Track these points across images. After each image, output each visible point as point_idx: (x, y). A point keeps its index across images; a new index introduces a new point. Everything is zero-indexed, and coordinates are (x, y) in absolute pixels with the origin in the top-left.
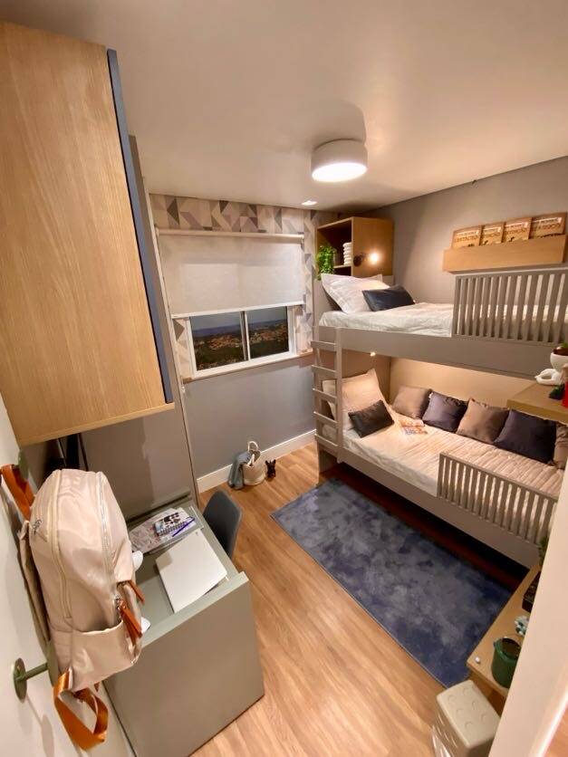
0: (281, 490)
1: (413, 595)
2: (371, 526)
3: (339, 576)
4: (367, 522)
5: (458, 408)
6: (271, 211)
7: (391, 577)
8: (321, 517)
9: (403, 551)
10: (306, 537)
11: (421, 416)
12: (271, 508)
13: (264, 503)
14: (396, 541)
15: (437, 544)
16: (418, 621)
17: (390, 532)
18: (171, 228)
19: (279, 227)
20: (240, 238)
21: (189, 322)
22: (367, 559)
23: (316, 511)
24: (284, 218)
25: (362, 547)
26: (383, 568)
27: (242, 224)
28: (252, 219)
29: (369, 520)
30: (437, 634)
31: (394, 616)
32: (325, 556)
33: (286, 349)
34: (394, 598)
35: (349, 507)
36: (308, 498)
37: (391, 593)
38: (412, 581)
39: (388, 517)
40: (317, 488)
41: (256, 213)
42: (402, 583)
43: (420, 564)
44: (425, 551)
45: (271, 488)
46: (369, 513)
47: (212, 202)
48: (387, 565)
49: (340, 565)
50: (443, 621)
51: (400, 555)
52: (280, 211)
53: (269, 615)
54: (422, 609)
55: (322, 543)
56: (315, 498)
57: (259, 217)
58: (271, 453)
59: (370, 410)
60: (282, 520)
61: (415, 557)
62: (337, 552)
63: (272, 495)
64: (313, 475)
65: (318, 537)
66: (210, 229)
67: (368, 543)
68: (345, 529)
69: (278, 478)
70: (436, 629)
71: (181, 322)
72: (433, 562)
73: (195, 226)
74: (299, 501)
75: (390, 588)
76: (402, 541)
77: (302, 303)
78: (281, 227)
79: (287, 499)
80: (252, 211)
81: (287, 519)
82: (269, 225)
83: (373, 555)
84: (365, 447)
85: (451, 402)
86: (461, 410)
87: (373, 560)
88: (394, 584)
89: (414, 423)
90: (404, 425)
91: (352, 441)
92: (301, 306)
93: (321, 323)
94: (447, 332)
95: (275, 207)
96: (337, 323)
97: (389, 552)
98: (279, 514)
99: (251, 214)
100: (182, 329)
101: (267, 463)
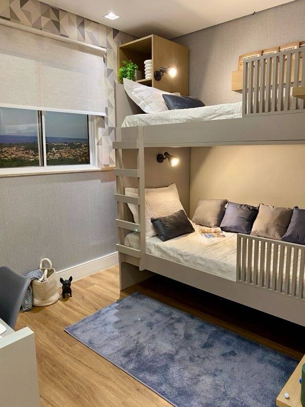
0: (78, 308)
1: (218, 382)
2: (174, 329)
3: (141, 375)
4: (171, 326)
5: (250, 212)
6: (74, 19)
7: (196, 370)
8: (121, 326)
9: (206, 346)
11: (218, 225)
12: (65, 324)
14: (199, 339)
15: (239, 337)
17: (193, 332)
20: (41, 36)
22: (171, 357)
23: (117, 322)
24: (87, 30)
25: (165, 347)
26: (188, 363)
28: (54, 21)
29: (172, 324)
31: (201, 403)
33: (87, 162)
34: (198, 388)
35: (152, 315)
37: (196, 384)
38: (216, 370)
39: (190, 320)
40: (117, 302)
41: (58, 18)
42: (207, 372)
43: (224, 355)
44: (228, 343)
45: (66, 307)
46: (173, 319)
48: (191, 360)
51: (204, 350)
52: (83, 21)
54: (228, 393)
57: (61, 22)
58: (65, 273)
59: (172, 216)
61: (218, 349)
62: (139, 355)
63: (66, 313)
64: (112, 292)
67: (172, 343)
68: (147, 334)
69: (74, 298)
72: (236, 352)
75: (195, 379)
76: (205, 338)
77: (104, 114)
78: (84, 38)
79: (86, 315)
80: (54, 13)
82: (73, 33)
83: (177, 353)
84: (167, 248)
85: (245, 208)
86: (253, 213)
87: (177, 357)
88: (199, 375)
89: (213, 230)
90: (203, 232)
91: (154, 245)
92: (103, 117)
93: (123, 126)
94: (239, 115)
95: (78, 17)
96: (139, 123)
97: (193, 349)
98: (75, 328)
99: (53, 16)
101: (61, 280)
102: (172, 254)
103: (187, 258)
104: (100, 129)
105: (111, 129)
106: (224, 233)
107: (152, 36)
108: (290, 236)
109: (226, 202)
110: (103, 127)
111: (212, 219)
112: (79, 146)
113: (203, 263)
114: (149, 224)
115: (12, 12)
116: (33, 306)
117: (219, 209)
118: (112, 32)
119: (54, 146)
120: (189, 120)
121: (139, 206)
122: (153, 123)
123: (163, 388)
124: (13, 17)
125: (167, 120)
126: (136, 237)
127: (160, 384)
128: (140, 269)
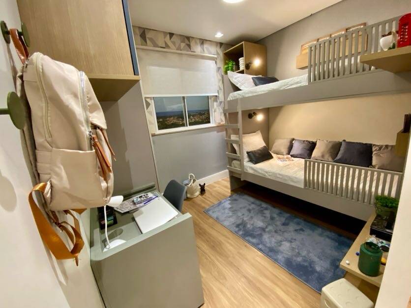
0: (209, 199)
1: (294, 246)
2: (264, 214)
3: (247, 238)
4: (261, 212)
5: (310, 145)
6: (198, 41)
7: (279, 238)
8: (234, 211)
9: (285, 224)
10: (225, 220)
11: (289, 153)
12: (204, 208)
13: (199, 205)
14: (279, 220)
15: (305, 220)
16: (299, 259)
17: (275, 216)
18: (142, 45)
19: (202, 51)
20: (181, 54)
21: (153, 101)
22: (263, 229)
23: (230, 208)
24: (206, 46)
25: (260, 224)
26: (274, 233)
27: (182, 47)
28: (187, 45)
29: (262, 211)
30: (312, 266)
31: (284, 257)
32: (237, 229)
33: (209, 122)
34: (282, 248)
35: (250, 205)
36: (225, 202)
37: (280, 246)
38: (292, 239)
39: (273, 209)
40: (230, 197)
41: (189, 41)
42: (286, 240)
43: (296, 230)
44: (298, 224)
45: (203, 199)
46: (262, 207)
47: (165, 33)
48: (276, 232)
49: (246, 233)
50: (316, 259)
51: (283, 227)
52: (203, 41)
53: (205, 260)
54: (300, 253)
55: (235, 223)
56: (229, 202)
57: (191, 45)
58: (201, 181)
59: (259, 150)
60: (210, 213)
61: (292, 227)
62: (245, 226)
63: (204, 202)
64: (226, 191)
65: (232, 220)
66: (164, 48)
67: (263, 221)
68: (248, 216)
69: (207, 194)
70: (311, 263)
71: (148, 100)
72: (304, 229)
73: (156, 45)
74: (220, 204)
75: (279, 243)
76: (283, 220)
77: (217, 94)
78: (204, 51)
79: (214, 203)
80: (187, 40)
81: (213, 212)
82: (198, 49)
83: (267, 227)
84: (257, 168)
85: (306, 143)
86: (312, 146)
87: (267, 230)
88: (281, 241)
89: (285, 156)
90: (279, 158)
91: (249, 167)
92: (216, 96)
93: (229, 99)
94: (305, 83)
95: (200, 39)
96: (238, 97)
97: (276, 226)
98: (209, 210)
99: (187, 42)
100: (150, 104)
101: (200, 185)
102: (260, 171)
103: (270, 174)
104: (215, 103)
105: (221, 102)
106: (293, 158)
107: (243, 42)
108: (340, 159)
109: (293, 139)
110: (217, 101)
111: (284, 150)
112: (204, 114)
113: (281, 177)
114: (246, 155)
115: (166, 43)
116: (187, 198)
117: (289, 144)
118: (219, 45)
119: (191, 115)
120: (270, 90)
121: (240, 145)
122: (247, 96)
123: (260, 246)
124: (167, 46)
125: (255, 92)
126: (238, 162)
127: (258, 244)
128: (242, 180)
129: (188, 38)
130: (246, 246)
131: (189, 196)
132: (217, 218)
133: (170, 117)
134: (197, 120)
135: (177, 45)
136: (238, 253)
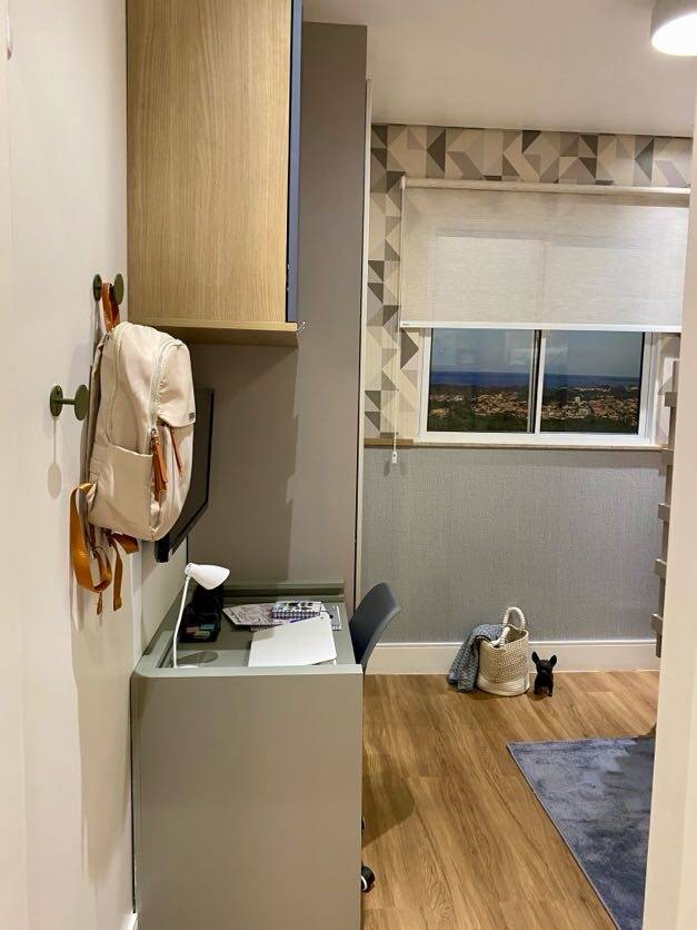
0: (553, 720)
10: (563, 800)
12: (514, 737)
18: (428, 177)
20: (555, 194)
21: (428, 340)
23: (610, 773)
24: (659, 159)
27: (562, 170)
28: (583, 160)
32: (584, 841)
33: (635, 430)
36: (605, 747)
40: (635, 739)
45: (534, 715)
47: (509, 134)
52: (650, 144)
55: (596, 822)
56: (621, 752)
57: (599, 158)
60: (526, 759)
63: (527, 720)
66: (498, 179)
71: (413, 336)
73: (470, 173)
79: (558, 737)
81: (538, 762)
82: (623, 172)
95: (640, 137)
98: (526, 750)
99: (586, 152)
100: (416, 349)
101: (535, 657)
129: (592, 140)
130: (583, 900)
131: (483, 681)
132: (539, 784)
133: (494, 391)
134: (600, 412)
135: (545, 165)
136: (543, 905)
